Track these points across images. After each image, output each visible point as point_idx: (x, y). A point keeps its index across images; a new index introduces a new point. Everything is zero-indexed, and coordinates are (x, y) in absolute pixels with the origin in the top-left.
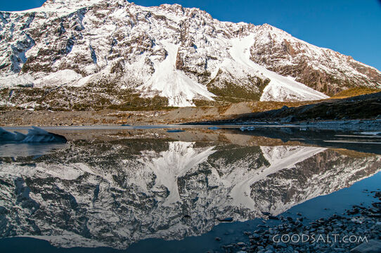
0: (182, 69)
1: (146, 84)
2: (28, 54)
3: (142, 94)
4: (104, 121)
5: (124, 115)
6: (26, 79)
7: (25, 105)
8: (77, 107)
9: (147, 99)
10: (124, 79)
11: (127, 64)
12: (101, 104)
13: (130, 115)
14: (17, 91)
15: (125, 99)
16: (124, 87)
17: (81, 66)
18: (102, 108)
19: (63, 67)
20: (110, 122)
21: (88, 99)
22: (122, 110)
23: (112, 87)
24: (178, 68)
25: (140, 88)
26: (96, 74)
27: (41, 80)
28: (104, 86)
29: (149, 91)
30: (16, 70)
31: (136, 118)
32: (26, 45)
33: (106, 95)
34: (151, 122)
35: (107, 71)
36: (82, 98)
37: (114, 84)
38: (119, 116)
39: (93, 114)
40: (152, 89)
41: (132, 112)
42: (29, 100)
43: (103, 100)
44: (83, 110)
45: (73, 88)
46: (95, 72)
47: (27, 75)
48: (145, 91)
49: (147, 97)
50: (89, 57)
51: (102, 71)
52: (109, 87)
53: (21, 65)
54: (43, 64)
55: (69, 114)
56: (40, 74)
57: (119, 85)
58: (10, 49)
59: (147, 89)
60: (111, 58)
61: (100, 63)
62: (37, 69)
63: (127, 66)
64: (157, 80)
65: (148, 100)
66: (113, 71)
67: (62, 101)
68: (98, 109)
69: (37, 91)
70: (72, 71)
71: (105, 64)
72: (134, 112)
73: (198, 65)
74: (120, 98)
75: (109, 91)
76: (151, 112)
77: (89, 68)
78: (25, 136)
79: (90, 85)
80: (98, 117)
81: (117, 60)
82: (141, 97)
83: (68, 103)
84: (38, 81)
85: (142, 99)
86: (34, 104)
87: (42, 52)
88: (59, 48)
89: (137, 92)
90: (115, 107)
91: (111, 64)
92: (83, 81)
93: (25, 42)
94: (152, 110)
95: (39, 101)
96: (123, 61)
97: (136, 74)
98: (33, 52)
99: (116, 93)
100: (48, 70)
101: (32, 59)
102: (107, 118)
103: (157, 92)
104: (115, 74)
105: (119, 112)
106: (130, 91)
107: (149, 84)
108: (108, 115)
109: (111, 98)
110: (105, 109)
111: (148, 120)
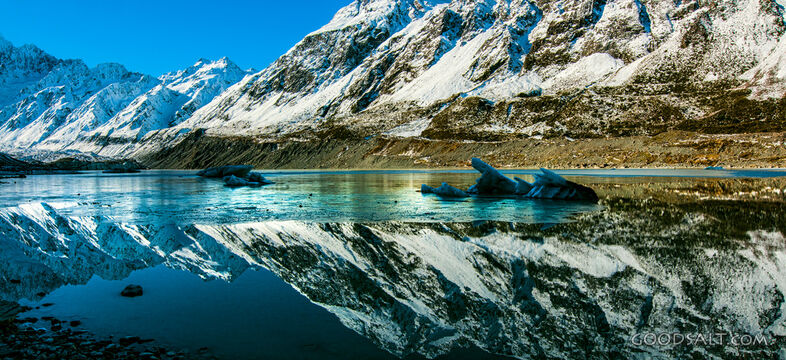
1: (764, 66)
2: (531, 38)
3: (754, 89)
4: (668, 159)
5: (712, 144)
6: (531, 81)
7: (528, 130)
8: (615, 130)
9: (765, 103)
10: (712, 57)
11: (717, 22)
12: (663, 121)
13: (727, 144)
14: (518, 106)
15: (714, 106)
16: (711, 77)
17: (621, 43)
18: (664, 129)
19: (590, 49)
20: (681, 159)
21: (637, 110)
22: (708, 131)
23: (685, 80)
25: (749, 75)
26: (650, 55)
27: (551, 81)
28: (669, 79)
29: (772, 82)
30: (515, 68)
31: (740, 151)
32: (530, 20)
33: (670, 99)
34: (772, 160)
35: (672, 46)
36: (624, 108)
37: (688, 72)
38: (700, 147)
39: (646, 143)
40: (780, 75)
41: (728, 137)
42: (535, 120)
43: (667, 111)
44: (626, 134)
45: (607, 90)
46: (649, 51)
47: (532, 73)
48: (762, 81)
49: (765, 97)
50: (635, 23)
51: (663, 46)
52: (678, 80)
53: (523, 59)
54: (555, 50)
55: (600, 144)
56: (552, 69)
57: (700, 72)
58: (507, 31)
59: (766, 77)
60: (679, 16)
61: (658, 29)
62: (546, 60)
63: (719, 26)
65: (769, 105)
66: (686, 42)
67: (587, 118)
68: (657, 131)
69: (547, 102)
70: (605, 56)
71: (669, 30)
72: (734, 137)
74: (704, 102)
75: (678, 90)
76: (775, 134)
77: (636, 44)
78: (529, 187)
79: (639, 80)
80: (656, 149)
81: (693, 15)
82: (750, 97)
83: (598, 121)
84: (548, 84)
85: (754, 102)
86: (543, 127)
87: (554, 29)
88: (580, 15)
89: (742, 87)
90: (691, 126)
91: (679, 28)
92: (625, 74)
93: (528, 17)
94: (778, 130)
95: (550, 121)
96: (706, 15)
97: (740, 42)
98: (540, 31)
99: (694, 91)
100: (564, 59)
101: (539, 44)
102: (674, 151)
104: (690, 49)
105: (701, 137)
106: (725, 84)
107: (772, 64)
108: (676, 144)
109: (683, 104)
110: (670, 131)
111: (766, 155)
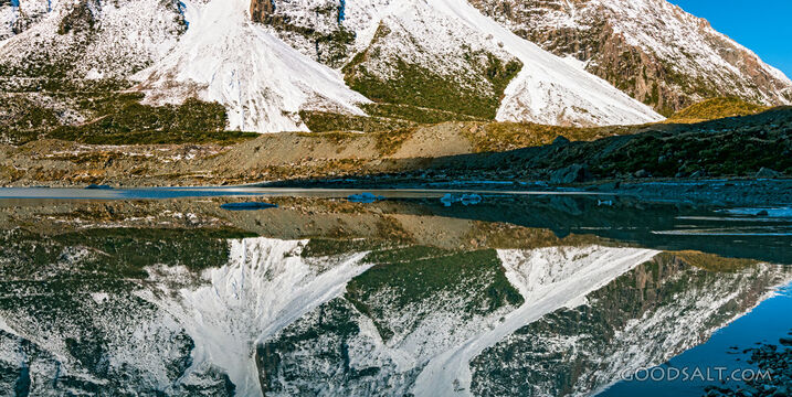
0: (269, 21)
1: (161, 67)
3: (149, 93)
4: (39, 174)
5: (96, 158)
9: (162, 110)
10: (97, 50)
12: (32, 126)
13: (114, 157)
15: (98, 109)
16: (94, 75)
18: (34, 136)
20: (57, 176)
22: (88, 141)
23: (61, 75)
24: (256, 18)
25: (142, 76)
26: (16, 38)
28: (40, 73)
29: (170, 86)
31: (131, 167)
33: (42, 99)
34: (172, 177)
35: (46, 29)
37: (66, 65)
38: (80, 160)
39: (10, 155)
40: (179, 78)
41: (116, 148)
43: (37, 114)
46: (15, 31)
48: (158, 84)
49: (162, 103)
51: (35, 28)
52: (52, 73)
57: (81, 67)
59: (163, 80)
61: (29, 3)
63: (108, 13)
64: (193, 54)
65: (167, 112)
66: (65, 27)
68: (24, 140)
71: (44, 8)
72: (124, 148)
73: (318, 10)
74: (85, 105)
75: (51, 87)
76: (174, 146)
80: (24, 163)
82: (144, 102)
85: (148, 108)
89: (134, 89)
90: (68, 134)
91: (59, 8)
94: (178, 141)
97: (132, 37)
99: (73, 91)
102: (47, 165)
103: (194, 87)
104: (70, 37)
105: (80, 149)
106: (112, 84)
107: (170, 66)
108: (50, 156)
109: (58, 106)
110: (41, 139)
111: (164, 171)
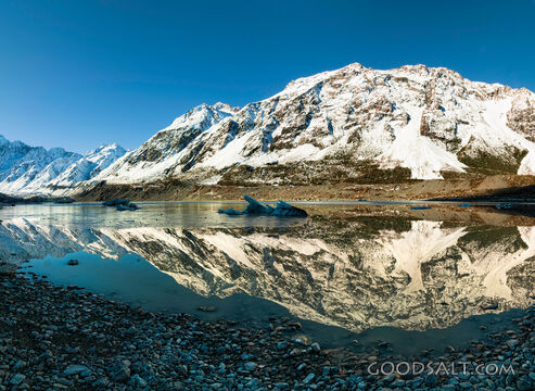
0: (427, 135)
1: (385, 154)
2: (274, 136)
3: (381, 164)
4: (340, 196)
5: (362, 190)
6: (272, 157)
7: (271, 182)
8: (315, 182)
9: (387, 171)
10: (362, 148)
11: (364, 132)
12: (338, 178)
13: (368, 189)
14: (266, 169)
15: (362, 171)
16: (361, 158)
17: (319, 140)
18: (339, 182)
19: (303, 142)
20: (347, 196)
21: (326, 173)
22: (359, 183)
23: (349, 159)
24: (423, 134)
25: (379, 158)
26: (333, 146)
27: (283, 157)
28: (341, 158)
29: (389, 161)
30: (265, 150)
31: (375, 193)
32: (273, 126)
33: (342, 168)
34: (390, 197)
35: (343, 142)
36: (319, 171)
37: (350, 155)
38: (356, 191)
39: (330, 189)
40: (393, 159)
41: (369, 186)
42: (275, 177)
43: (340, 173)
44: (320, 184)
45: (311, 162)
46: (332, 144)
47: (273, 153)
48: (385, 161)
49: (386, 168)
50: (326, 129)
51: (339, 142)
52: (345, 158)
53: (269, 146)
54: (285, 141)
55: (307, 189)
56: (284, 151)
57: (356, 155)
58: (261, 133)
59: (386, 159)
60: (347, 128)
61: (337, 133)
62: (281, 147)
63: (365, 134)
64: (398, 149)
65: (388, 172)
66: (349, 142)
67: (301, 175)
68: (335, 183)
69: (281, 167)
70: (311, 145)
71: (342, 134)
72: (372, 186)
73: (447, 130)
74: (358, 170)
75: (345, 163)
76: (391, 185)
77: (325, 140)
78: (273, 210)
79: (326, 158)
80: (335, 191)
81: (353, 129)
82: (379, 168)
83: (306, 177)
85: (381, 170)
86: (279, 180)
87: (285, 131)
88: (299, 124)
89: (376, 163)
90: (351, 181)
91: (348, 134)
92: (319, 155)
93: (272, 124)
94: (393, 183)
95: (283, 177)
96: (360, 129)
97: (374, 142)
98: (277, 132)
99: (353, 164)
100: (290, 146)
101: (277, 138)
102: (343, 192)
103: (399, 161)
104: (352, 144)
105: (356, 186)
106: (368, 161)
107: (389, 153)
108: (344, 189)
109: (348, 170)
110: (341, 183)
111: (387, 194)
